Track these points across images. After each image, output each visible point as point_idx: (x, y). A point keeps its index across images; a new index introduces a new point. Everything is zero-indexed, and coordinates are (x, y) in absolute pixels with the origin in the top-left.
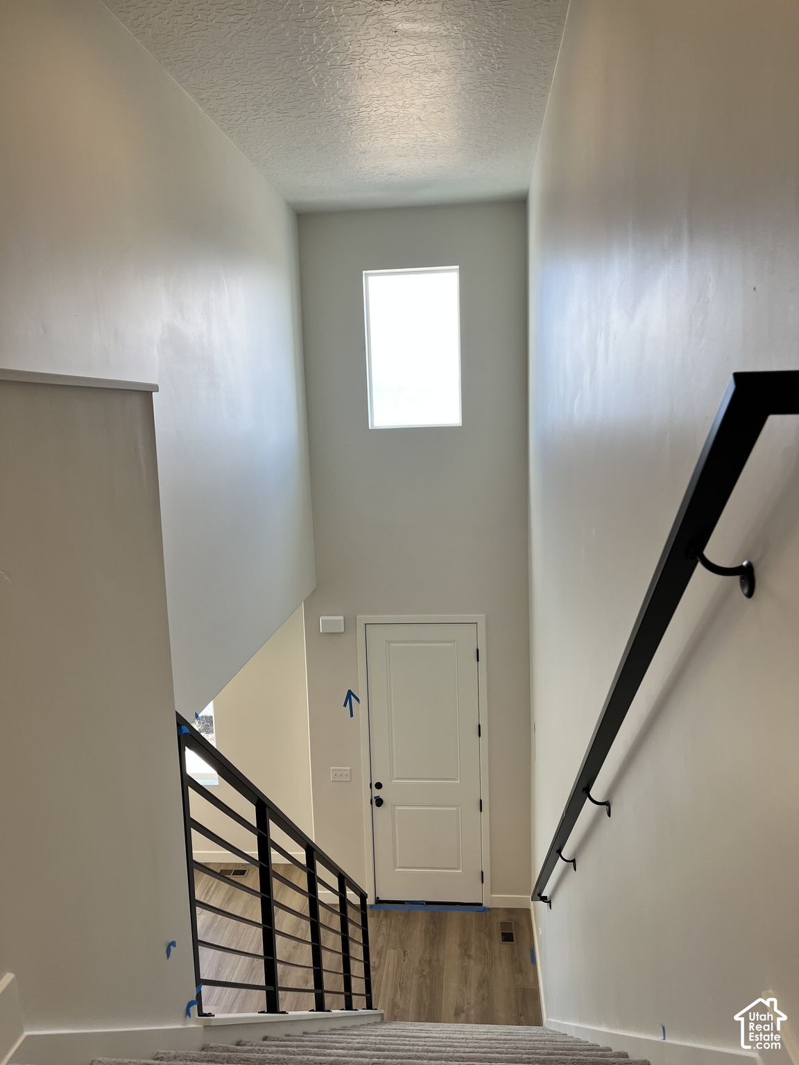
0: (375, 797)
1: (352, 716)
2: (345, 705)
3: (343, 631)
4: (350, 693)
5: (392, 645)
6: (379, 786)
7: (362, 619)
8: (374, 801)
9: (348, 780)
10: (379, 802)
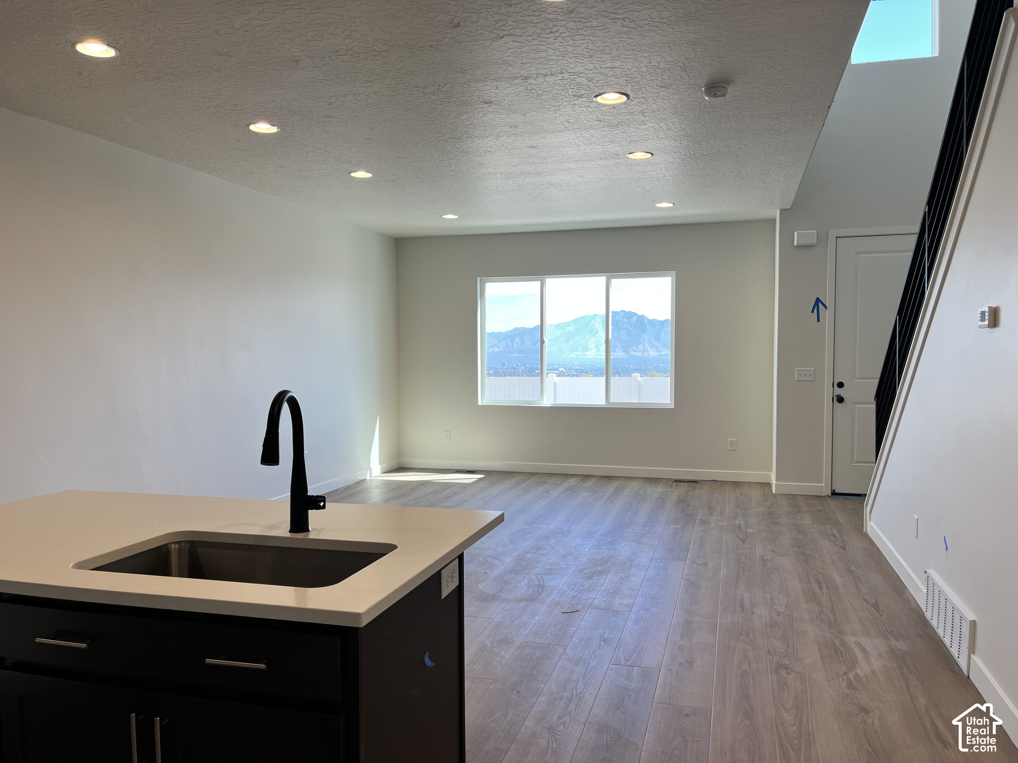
0: (836, 396)
1: (818, 321)
2: (813, 312)
3: (816, 243)
4: (818, 300)
5: (861, 256)
6: (841, 385)
7: (833, 233)
8: (835, 399)
9: (812, 379)
10: (840, 400)
